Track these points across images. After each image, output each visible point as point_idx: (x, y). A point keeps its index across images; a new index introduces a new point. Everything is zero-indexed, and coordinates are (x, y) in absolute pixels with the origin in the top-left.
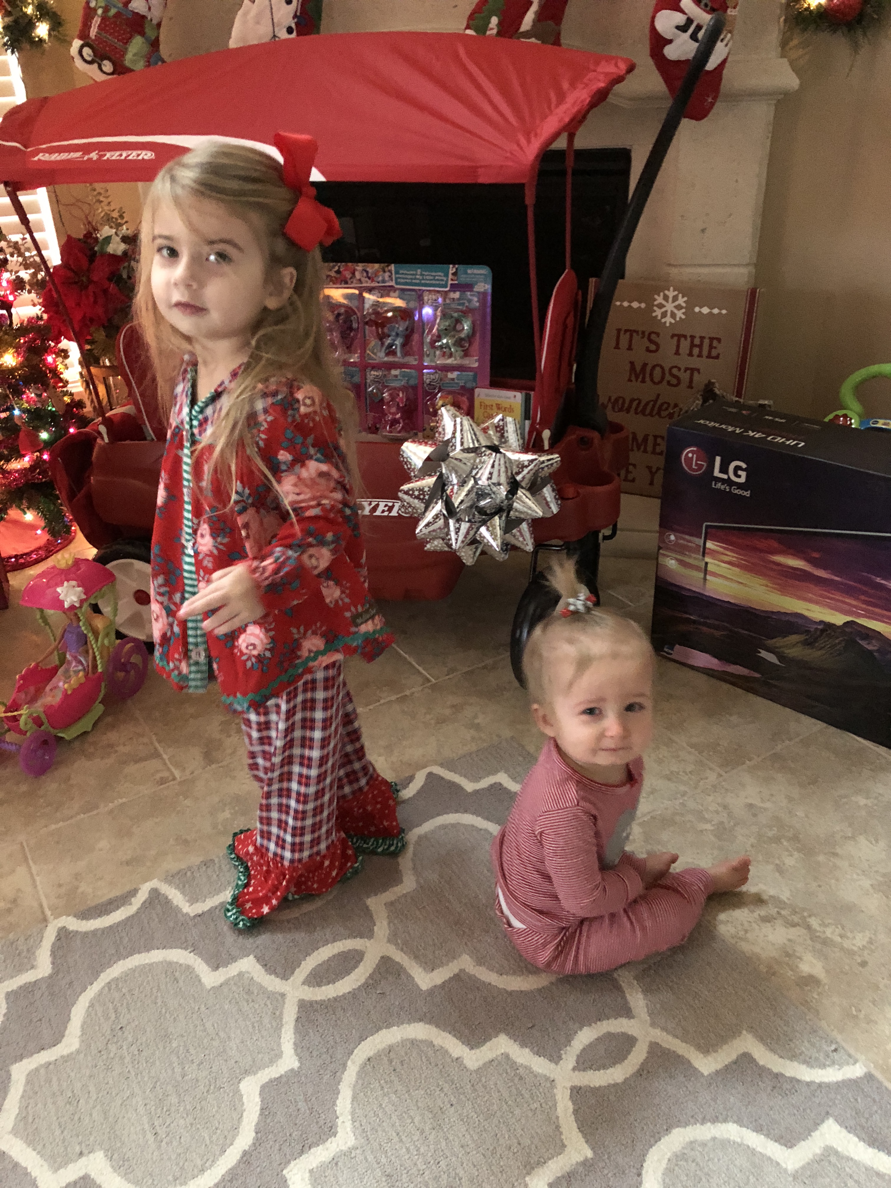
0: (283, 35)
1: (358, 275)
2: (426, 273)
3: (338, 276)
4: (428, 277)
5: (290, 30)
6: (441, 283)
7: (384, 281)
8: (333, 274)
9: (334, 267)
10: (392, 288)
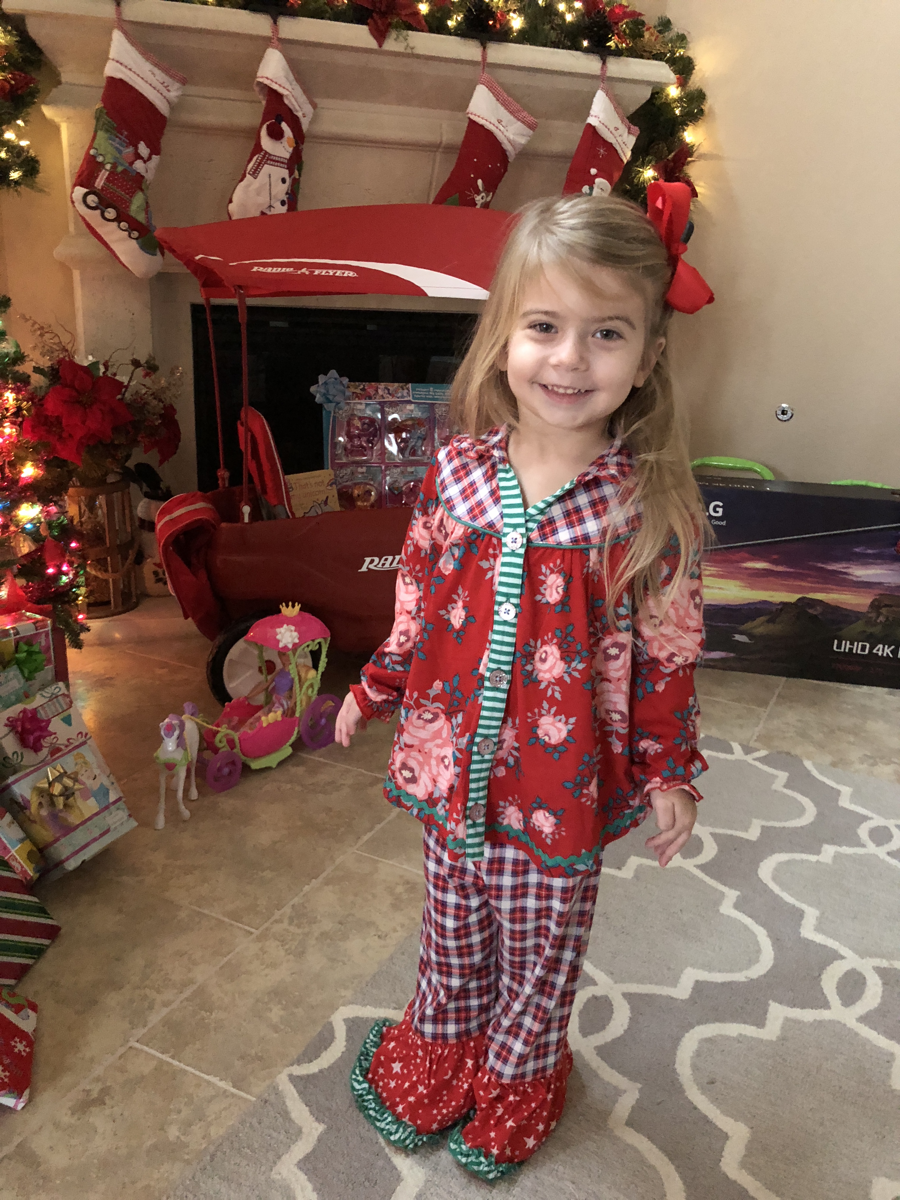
0: (278, 207)
1: (380, 392)
2: (438, 390)
3: (363, 393)
4: (439, 394)
5: (283, 204)
9: (359, 386)
10: (409, 402)
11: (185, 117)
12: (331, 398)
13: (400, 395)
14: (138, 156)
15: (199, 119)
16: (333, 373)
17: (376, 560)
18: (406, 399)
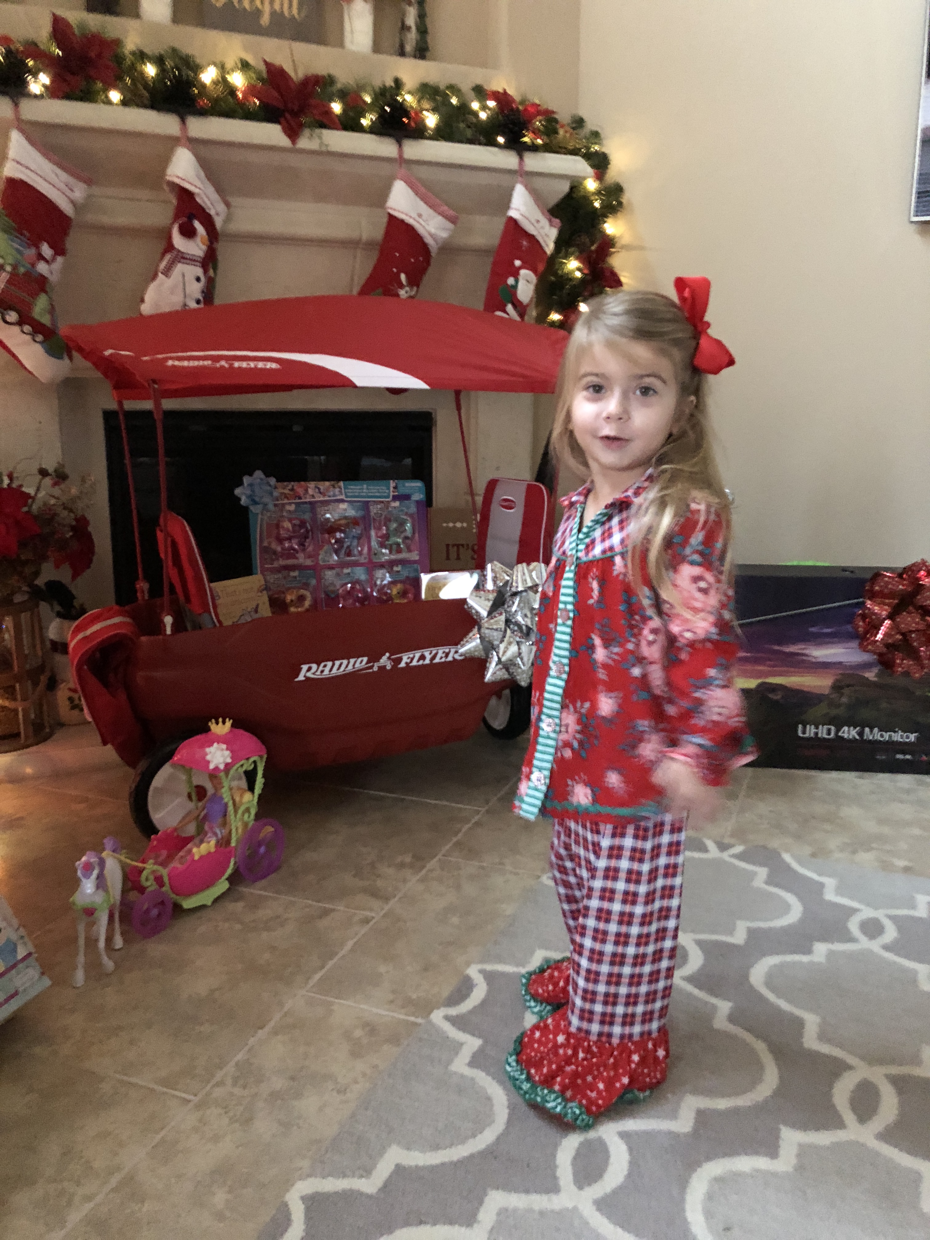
0: (193, 305)
1: (310, 492)
2: (372, 487)
3: (291, 493)
4: (373, 491)
5: (198, 302)
6: (384, 494)
7: (334, 495)
8: (286, 491)
9: (287, 486)
10: (342, 501)
11: (90, 217)
12: (257, 499)
13: (331, 493)
14: (41, 257)
15: (106, 220)
16: (259, 474)
17: (314, 666)
18: (339, 498)
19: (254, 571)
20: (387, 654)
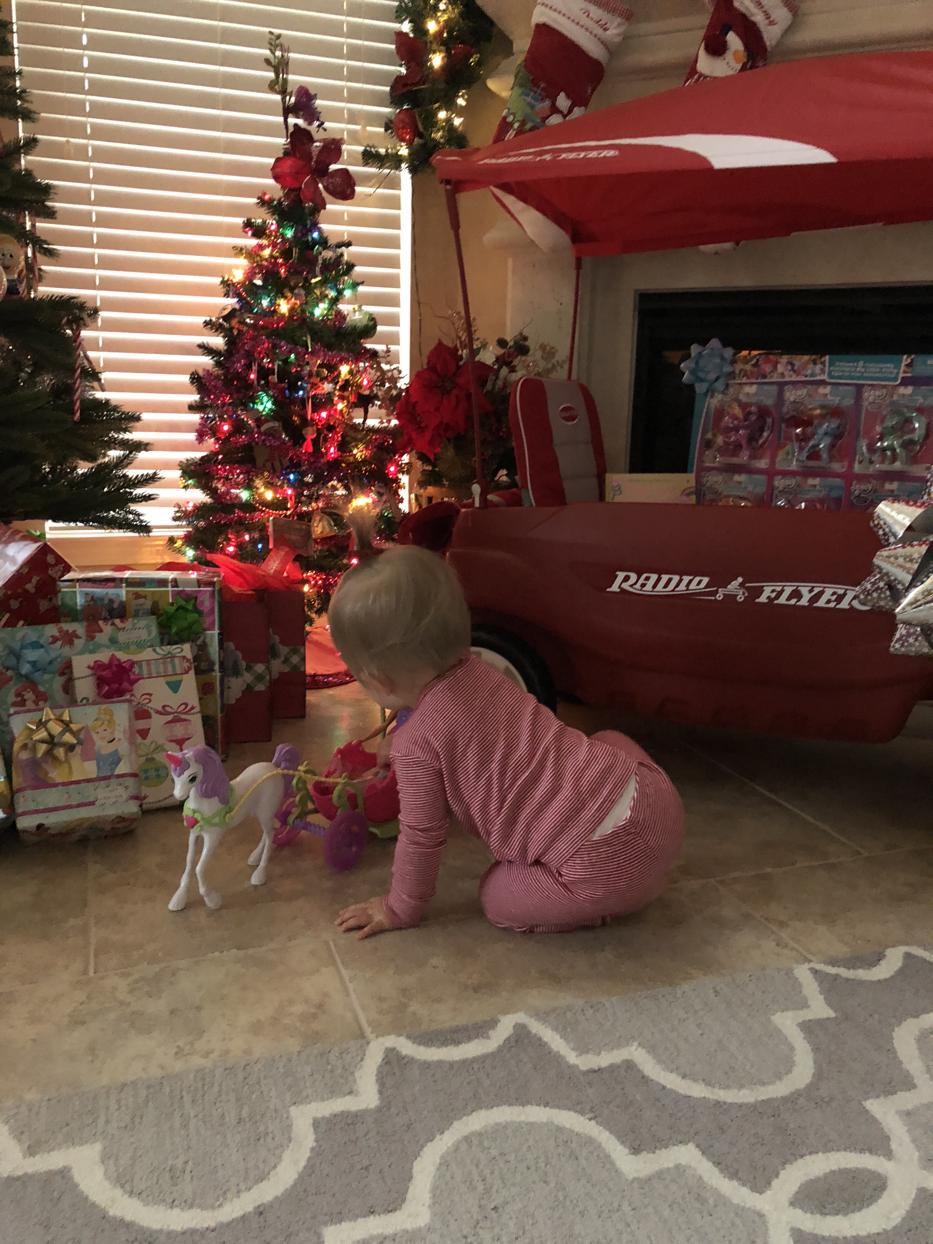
2: (871, 365)
3: (754, 369)
4: (872, 370)
6: (890, 376)
7: (813, 375)
8: (749, 368)
10: (823, 383)
13: (810, 371)
14: (555, 110)
16: (715, 343)
17: (633, 577)
18: (819, 378)
19: (689, 469)
20: (740, 580)
